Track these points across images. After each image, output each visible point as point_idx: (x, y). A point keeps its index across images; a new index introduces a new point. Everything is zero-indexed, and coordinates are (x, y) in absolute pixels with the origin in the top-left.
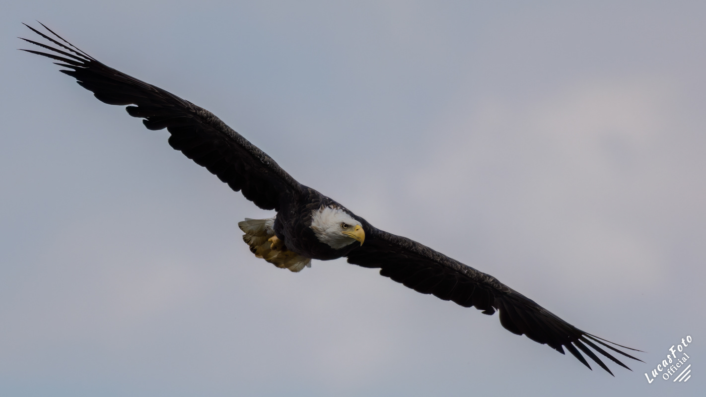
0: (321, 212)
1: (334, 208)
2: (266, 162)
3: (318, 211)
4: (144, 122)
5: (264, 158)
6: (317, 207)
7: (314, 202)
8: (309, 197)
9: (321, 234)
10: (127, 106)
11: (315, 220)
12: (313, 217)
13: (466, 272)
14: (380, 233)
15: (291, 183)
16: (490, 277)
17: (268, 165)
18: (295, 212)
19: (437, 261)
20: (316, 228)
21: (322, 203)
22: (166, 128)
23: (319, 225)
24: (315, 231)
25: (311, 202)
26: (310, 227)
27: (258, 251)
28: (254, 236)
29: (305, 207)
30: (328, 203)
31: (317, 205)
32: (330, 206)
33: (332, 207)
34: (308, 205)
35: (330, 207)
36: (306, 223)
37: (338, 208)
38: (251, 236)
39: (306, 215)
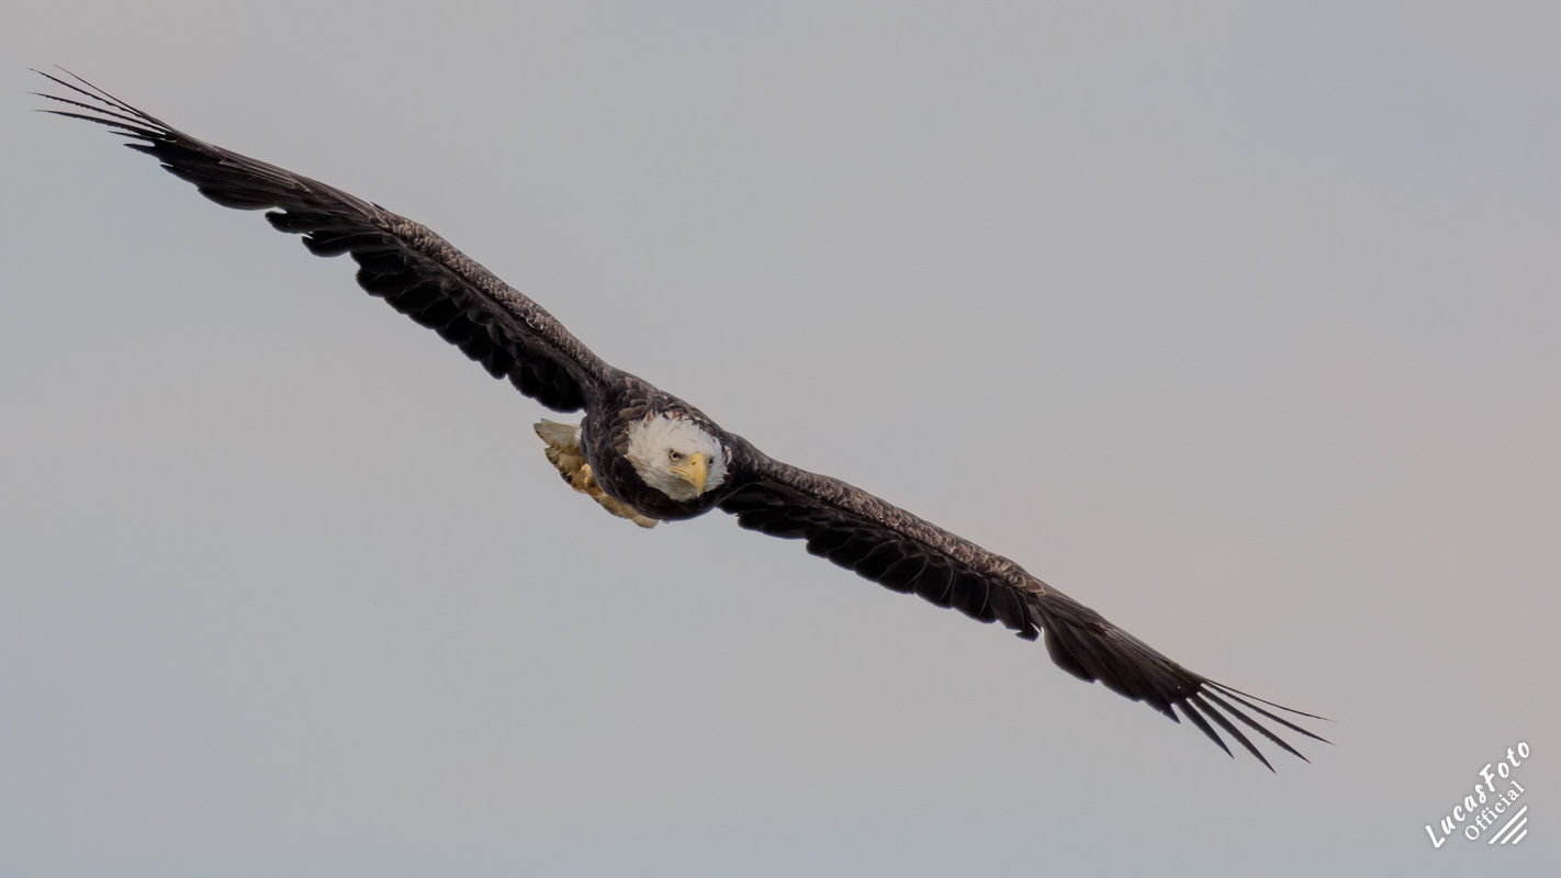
0: (645, 426)
1: (674, 416)
2: (537, 325)
3: (642, 423)
4: (306, 241)
5: (535, 316)
6: (640, 416)
7: (636, 405)
8: (625, 395)
9: (645, 471)
10: (268, 210)
11: (634, 443)
12: (631, 437)
13: (952, 550)
14: (774, 468)
15: (590, 366)
16: (1002, 561)
17: (542, 331)
18: (601, 425)
19: (892, 528)
20: (635, 458)
21: (652, 406)
22: (348, 254)
23: (641, 454)
24: (635, 465)
25: (628, 406)
26: (625, 456)
27: (574, 480)
28: (563, 452)
29: (617, 415)
30: (665, 407)
31: (639, 412)
32: (667, 413)
33: (670, 414)
34: (623, 412)
35: (665, 416)
36: (618, 448)
37: (684, 417)
38: (557, 453)
39: (618, 433)
